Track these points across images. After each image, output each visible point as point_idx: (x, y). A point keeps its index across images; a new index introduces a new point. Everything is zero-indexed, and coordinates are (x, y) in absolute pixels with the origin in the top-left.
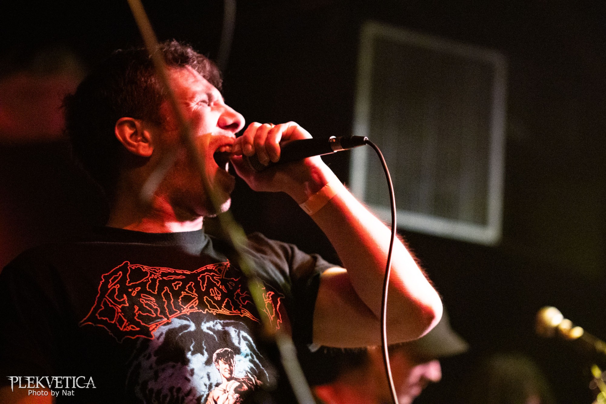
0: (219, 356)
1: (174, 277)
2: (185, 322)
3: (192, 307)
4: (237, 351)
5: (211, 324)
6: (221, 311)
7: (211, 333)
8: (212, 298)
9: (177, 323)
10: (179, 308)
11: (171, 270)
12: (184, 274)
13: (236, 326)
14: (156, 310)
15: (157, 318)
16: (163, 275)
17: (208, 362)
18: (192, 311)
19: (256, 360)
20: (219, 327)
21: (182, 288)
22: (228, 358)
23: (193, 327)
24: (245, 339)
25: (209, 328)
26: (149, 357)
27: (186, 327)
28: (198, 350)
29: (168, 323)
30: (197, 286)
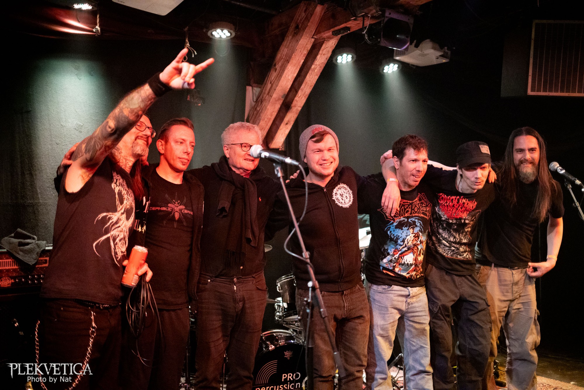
0: (411, 228)
1: (406, 204)
2: (404, 219)
3: (408, 214)
4: (417, 226)
5: (411, 219)
6: (416, 215)
7: (411, 221)
8: (415, 211)
9: (402, 219)
10: (404, 214)
11: (406, 201)
12: (409, 203)
13: (418, 219)
14: (398, 214)
15: (398, 216)
16: (404, 203)
17: (408, 230)
18: (408, 215)
19: (421, 227)
20: (414, 220)
21: (407, 208)
22: (413, 228)
23: (406, 220)
24: (420, 223)
25: (411, 220)
26: (393, 226)
27: (404, 220)
28: (406, 226)
29: (400, 219)
30: (412, 207)
